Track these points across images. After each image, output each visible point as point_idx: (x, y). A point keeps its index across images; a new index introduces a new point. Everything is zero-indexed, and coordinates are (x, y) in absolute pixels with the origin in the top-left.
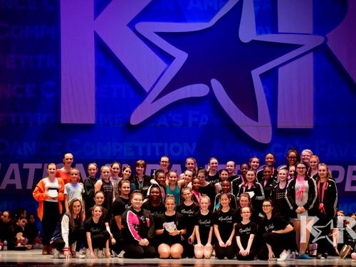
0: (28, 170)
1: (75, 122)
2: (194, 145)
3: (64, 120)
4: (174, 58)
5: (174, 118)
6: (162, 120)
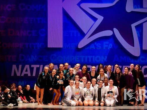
0: (33, 68)
1: (54, 47)
2: (106, 57)
3: (49, 46)
4: (97, 19)
5: (97, 45)
6: (92, 46)
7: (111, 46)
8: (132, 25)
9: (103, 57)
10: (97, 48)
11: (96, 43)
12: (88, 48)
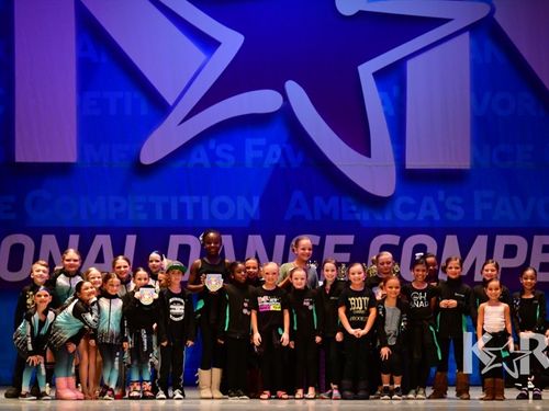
1: (41, 160)
2: (256, 200)
3: (20, 158)
4: (218, 44)
5: (219, 152)
6: (199, 156)
7: (274, 156)
8: (360, 68)
9: (242, 201)
10: (220, 164)
11: (212, 144)
12: (179, 164)
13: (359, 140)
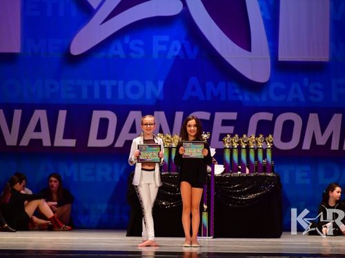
2: (161, 84)
5: (132, 46)
6: (116, 49)
7: (176, 50)
9: (150, 85)
10: (133, 55)
11: (127, 40)
12: (102, 55)
13: (243, 38)
